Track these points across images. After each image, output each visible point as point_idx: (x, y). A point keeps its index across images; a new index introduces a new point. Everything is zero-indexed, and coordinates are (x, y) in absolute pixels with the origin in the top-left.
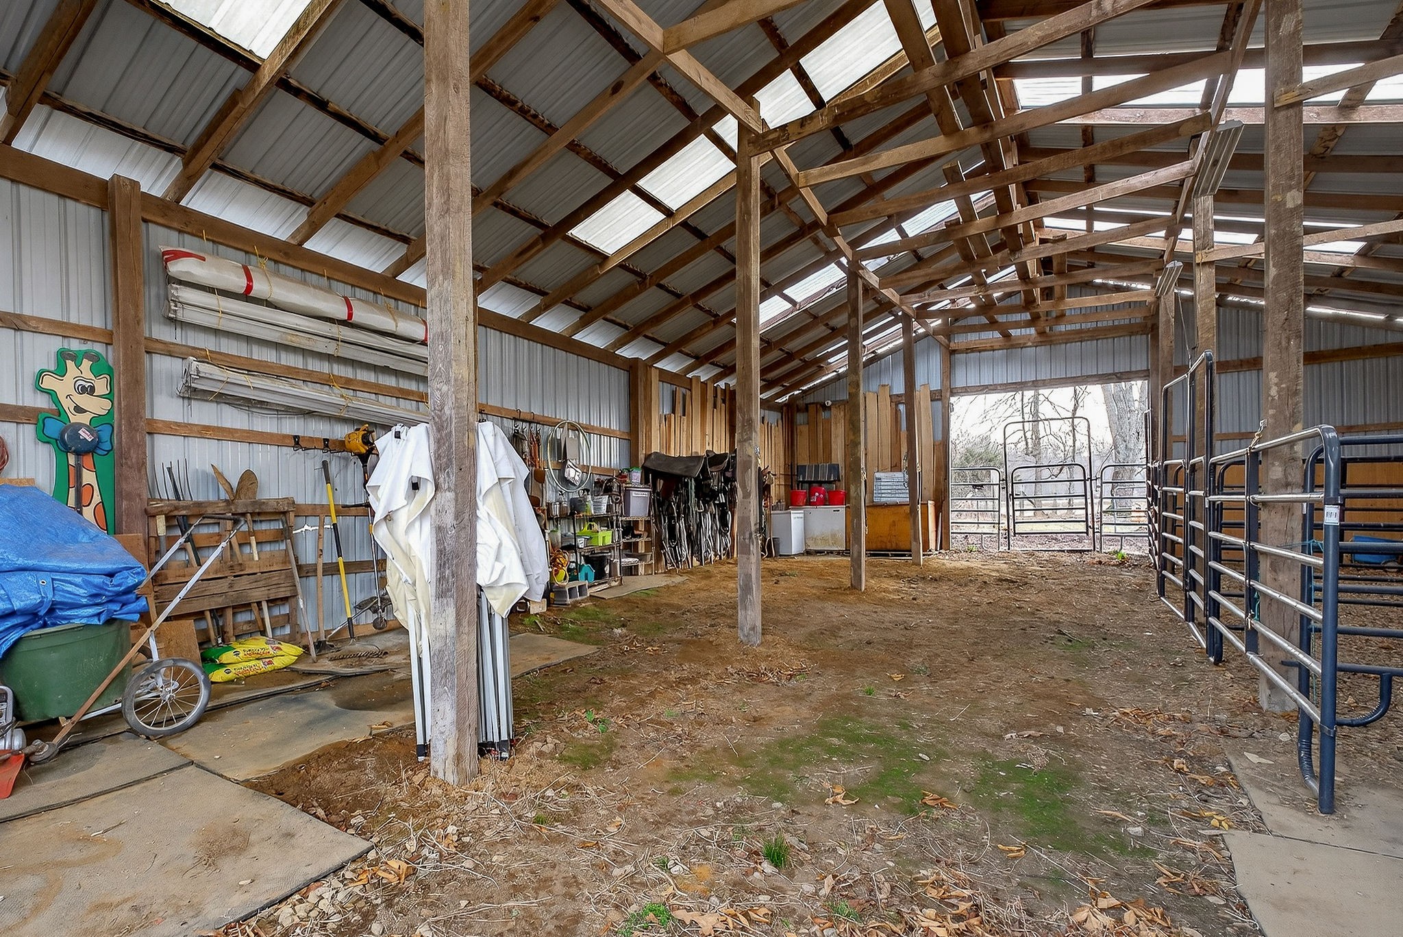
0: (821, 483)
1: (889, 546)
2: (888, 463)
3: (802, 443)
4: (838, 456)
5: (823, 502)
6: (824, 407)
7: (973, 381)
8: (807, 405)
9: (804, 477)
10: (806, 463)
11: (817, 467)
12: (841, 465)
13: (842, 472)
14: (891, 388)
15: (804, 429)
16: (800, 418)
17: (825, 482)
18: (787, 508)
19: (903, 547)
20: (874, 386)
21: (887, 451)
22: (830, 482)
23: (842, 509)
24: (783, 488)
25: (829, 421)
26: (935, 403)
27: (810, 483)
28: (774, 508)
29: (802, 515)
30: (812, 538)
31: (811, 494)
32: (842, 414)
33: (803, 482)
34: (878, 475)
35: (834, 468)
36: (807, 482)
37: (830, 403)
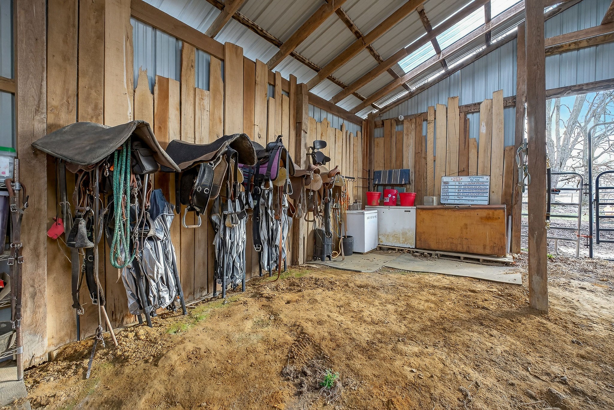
0: (393, 186)
1: (459, 248)
2: (455, 168)
3: (379, 153)
4: (409, 162)
5: (394, 203)
6: (398, 122)
7: (567, 81)
8: (383, 121)
9: (379, 181)
10: (382, 169)
11: (390, 172)
12: (412, 170)
13: (412, 177)
14: (460, 100)
15: (381, 141)
16: (378, 132)
17: (397, 185)
18: (363, 208)
19: (474, 249)
20: (444, 100)
21: (454, 158)
22: (402, 185)
23: (413, 210)
24: (360, 190)
25: (402, 133)
26: (507, 110)
27: (385, 185)
28: (349, 208)
29: (376, 214)
30: (384, 235)
31: (385, 194)
32: (413, 126)
33: (378, 185)
34: (445, 179)
35: (405, 173)
36: (382, 185)
37: (403, 118)
